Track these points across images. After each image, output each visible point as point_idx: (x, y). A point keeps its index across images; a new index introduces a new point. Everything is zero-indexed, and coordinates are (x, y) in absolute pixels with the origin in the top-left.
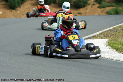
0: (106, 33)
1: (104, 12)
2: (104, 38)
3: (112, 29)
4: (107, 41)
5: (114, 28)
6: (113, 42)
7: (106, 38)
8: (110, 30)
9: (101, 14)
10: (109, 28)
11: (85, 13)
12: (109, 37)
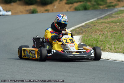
0: (78, 30)
1: (72, 8)
2: (77, 35)
3: (84, 25)
4: (80, 38)
5: (86, 24)
6: (86, 38)
7: (79, 35)
8: (82, 26)
9: (69, 10)
10: (81, 24)
11: (52, 10)
12: (82, 33)
